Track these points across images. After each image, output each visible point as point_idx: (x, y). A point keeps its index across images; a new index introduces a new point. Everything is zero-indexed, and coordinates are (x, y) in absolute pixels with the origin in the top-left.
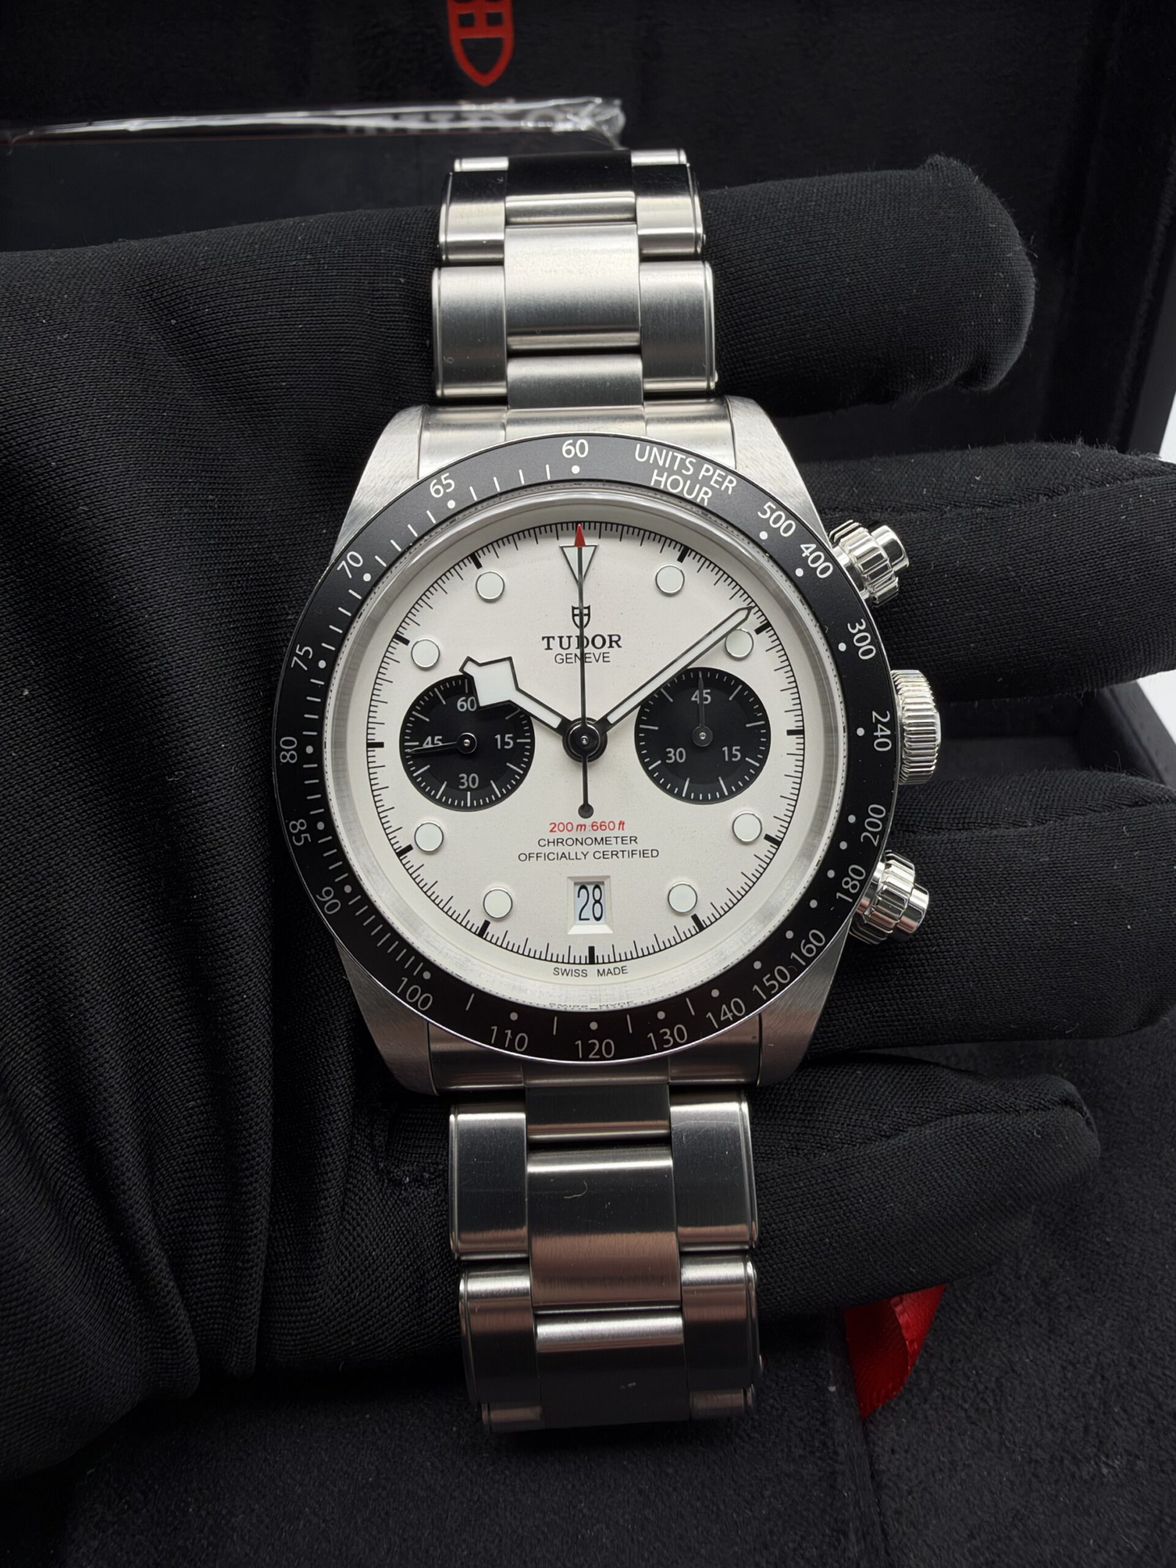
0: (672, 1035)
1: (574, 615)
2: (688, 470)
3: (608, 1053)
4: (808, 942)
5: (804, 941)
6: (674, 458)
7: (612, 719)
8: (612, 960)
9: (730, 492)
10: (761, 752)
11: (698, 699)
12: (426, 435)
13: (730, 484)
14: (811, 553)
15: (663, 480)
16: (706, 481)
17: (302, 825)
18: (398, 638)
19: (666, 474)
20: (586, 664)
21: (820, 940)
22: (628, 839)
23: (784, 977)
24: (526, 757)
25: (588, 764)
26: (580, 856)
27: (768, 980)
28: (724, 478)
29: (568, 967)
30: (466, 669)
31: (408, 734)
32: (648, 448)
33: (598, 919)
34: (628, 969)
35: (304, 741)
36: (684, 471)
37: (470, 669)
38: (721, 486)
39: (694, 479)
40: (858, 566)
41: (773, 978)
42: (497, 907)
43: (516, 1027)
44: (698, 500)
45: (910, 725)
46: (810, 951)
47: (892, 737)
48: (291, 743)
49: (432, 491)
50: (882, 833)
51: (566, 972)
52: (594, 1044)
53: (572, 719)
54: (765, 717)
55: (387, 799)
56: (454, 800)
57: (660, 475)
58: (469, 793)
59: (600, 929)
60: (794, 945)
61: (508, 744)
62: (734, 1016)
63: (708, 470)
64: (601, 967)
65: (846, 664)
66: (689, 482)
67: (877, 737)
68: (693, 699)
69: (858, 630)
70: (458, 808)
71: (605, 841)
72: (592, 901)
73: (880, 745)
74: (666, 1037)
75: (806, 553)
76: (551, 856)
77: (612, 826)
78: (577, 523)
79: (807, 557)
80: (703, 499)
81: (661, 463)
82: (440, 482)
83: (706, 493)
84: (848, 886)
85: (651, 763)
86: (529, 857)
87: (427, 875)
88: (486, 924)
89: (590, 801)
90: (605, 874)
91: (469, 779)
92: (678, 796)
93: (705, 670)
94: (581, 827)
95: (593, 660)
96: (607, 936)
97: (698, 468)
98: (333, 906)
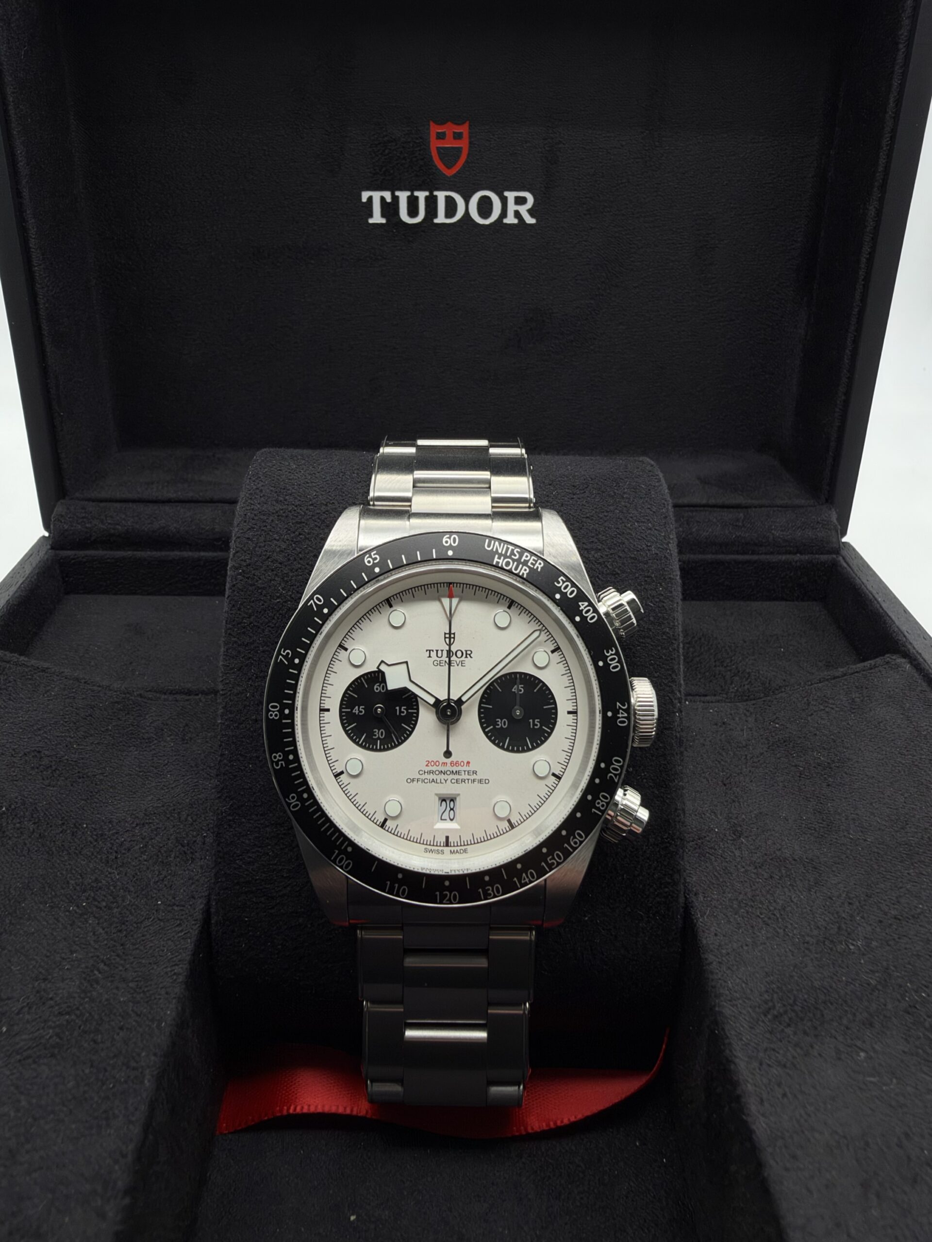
0: (493, 891)
1: (445, 638)
2: (515, 556)
3: (455, 901)
4: (575, 837)
5: (572, 837)
6: (508, 549)
7: (464, 699)
8: (459, 844)
9: (539, 570)
10: (552, 723)
11: (516, 691)
12: (363, 522)
13: (539, 565)
14: (585, 608)
15: (501, 561)
16: (525, 563)
17: (280, 756)
18: (341, 646)
19: (502, 558)
20: (451, 667)
21: (581, 837)
22: (472, 772)
23: (560, 858)
24: (414, 720)
25: (451, 726)
26: (443, 781)
27: (550, 860)
28: (536, 561)
29: (433, 848)
30: (381, 667)
31: (344, 704)
32: (493, 542)
33: (451, 820)
34: (469, 850)
35: (283, 707)
36: (513, 557)
37: (383, 668)
38: (534, 566)
39: (519, 561)
40: (613, 614)
41: (553, 858)
42: (392, 810)
43: (401, 883)
44: (521, 574)
45: (639, 710)
46: (575, 843)
47: (628, 718)
48: (275, 707)
49: (366, 561)
50: (620, 775)
51: (431, 851)
52: (446, 895)
53: (442, 699)
54: (555, 703)
55: (330, 742)
56: (370, 745)
57: (499, 558)
58: (379, 741)
59: (454, 825)
60: (566, 839)
61: (403, 712)
62: (530, 880)
63: (527, 556)
64: (452, 849)
65: (603, 674)
66: (515, 563)
67: (619, 718)
68: (513, 690)
69: (610, 654)
70: (372, 750)
71: (458, 772)
72: (448, 809)
73: (621, 722)
74: (489, 892)
75: (582, 607)
76: (426, 781)
77: (462, 764)
78: (450, 583)
79: (582, 610)
80: (523, 574)
81: (500, 551)
82: (370, 557)
83: (525, 570)
84: (600, 805)
85: (487, 727)
86: (413, 780)
87: (351, 789)
88: (386, 820)
89: (450, 749)
90: (457, 793)
91: (379, 733)
92: (502, 748)
93: (521, 673)
94: (444, 764)
95: (455, 664)
96: (456, 830)
97: (521, 555)
98: (296, 806)
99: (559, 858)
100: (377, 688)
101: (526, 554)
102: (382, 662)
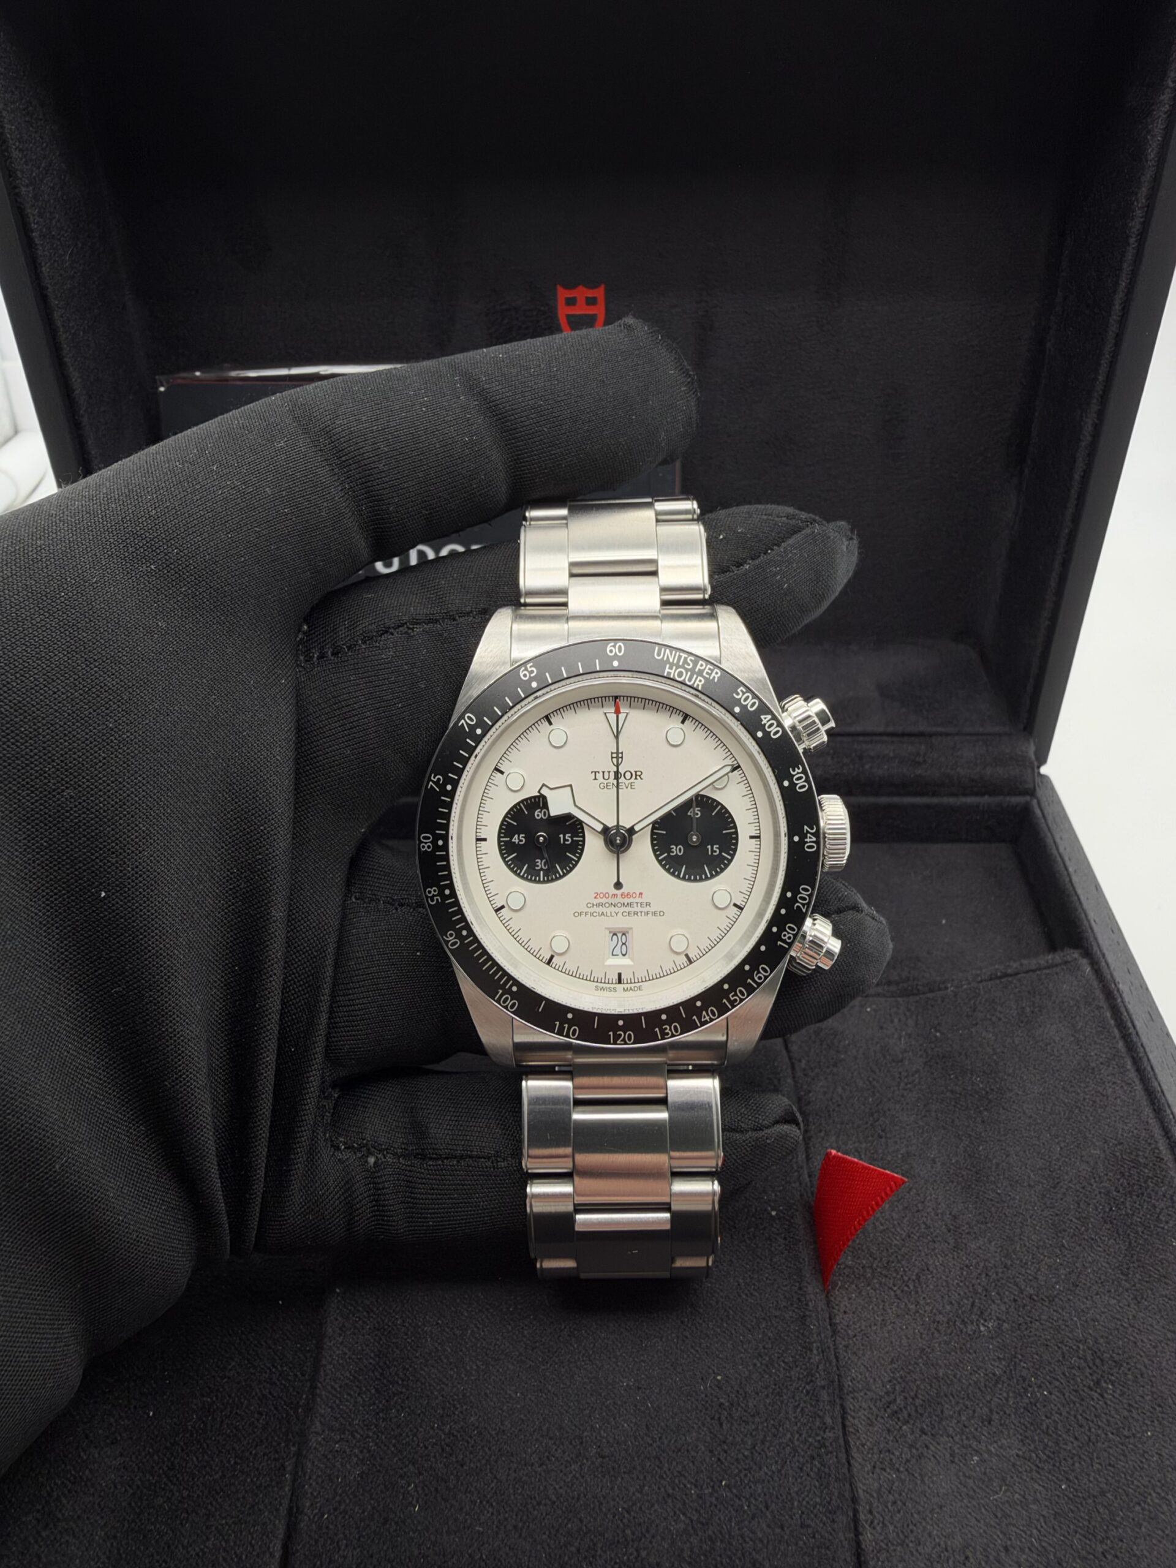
0: (670, 1030)
1: (612, 758)
2: (689, 665)
3: (630, 1040)
4: (759, 972)
5: (756, 972)
6: (680, 657)
7: (637, 828)
8: (633, 981)
9: (716, 680)
10: (732, 850)
11: (694, 815)
12: (515, 626)
13: (716, 675)
14: (768, 721)
15: (672, 671)
16: (700, 673)
17: (435, 891)
18: (497, 770)
19: (674, 668)
20: (620, 791)
21: (766, 972)
22: (645, 904)
24: (579, 849)
25: (620, 855)
26: (614, 914)
27: (732, 996)
28: (712, 671)
29: (604, 986)
30: (542, 792)
31: (503, 833)
32: (663, 650)
33: (624, 955)
34: (643, 988)
35: (437, 837)
36: (686, 666)
37: (545, 791)
38: (710, 677)
39: (692, 671)
40: (800, 728)
41: (736, 995)
42: (559, 946)
43: (571, 1023)
44: (695, 686)
45: (829, 834)
46: (760, 978)
47: (817, 842)
48: (429, 838)
49: (521, 675)
50: (809, 904)
51: (602, 989)
52: (620, 1035)
53: (610, 826)
54: (735, 827)
55: (489, 875)
56: (532, 876)
57: (671, 668)
58: (542, 872)
59: (626, 961)
60: (750, 974)
61: (568, 840)
62: (710, 1019)
63: (702, 665)
64: (625, 986)
65: (790, 796)
66: (689, 673)
67: (807, 842)
68: (689, 814)
69: (796, 772)
70: (535, 882)
71: (630, 905)
72: (620, 943)
73: (809, 847)
74: (667, 1031)
75: (765, 721)
76: (595, 914)
77: (634, 895)
78: (616, 697)
79: (765, 724)
80: (698, 684)
81: (671, 660)
82: (526, 669)
84: (786, 938)
85: (660, 855)
86: (581, 914)
87: (514, 925)
88: (552, 957)
89: (621, 880)
90: (629, 926)
91: (540, 864)
92: (678, 877)
94: (615, 895)
95: (624, 787)
96: (629, 966)
97: (695, 664)
98: (454, 944)
99: (743, 994)
100: (538, 814)
101: (701, 662)
102: (544, 785)
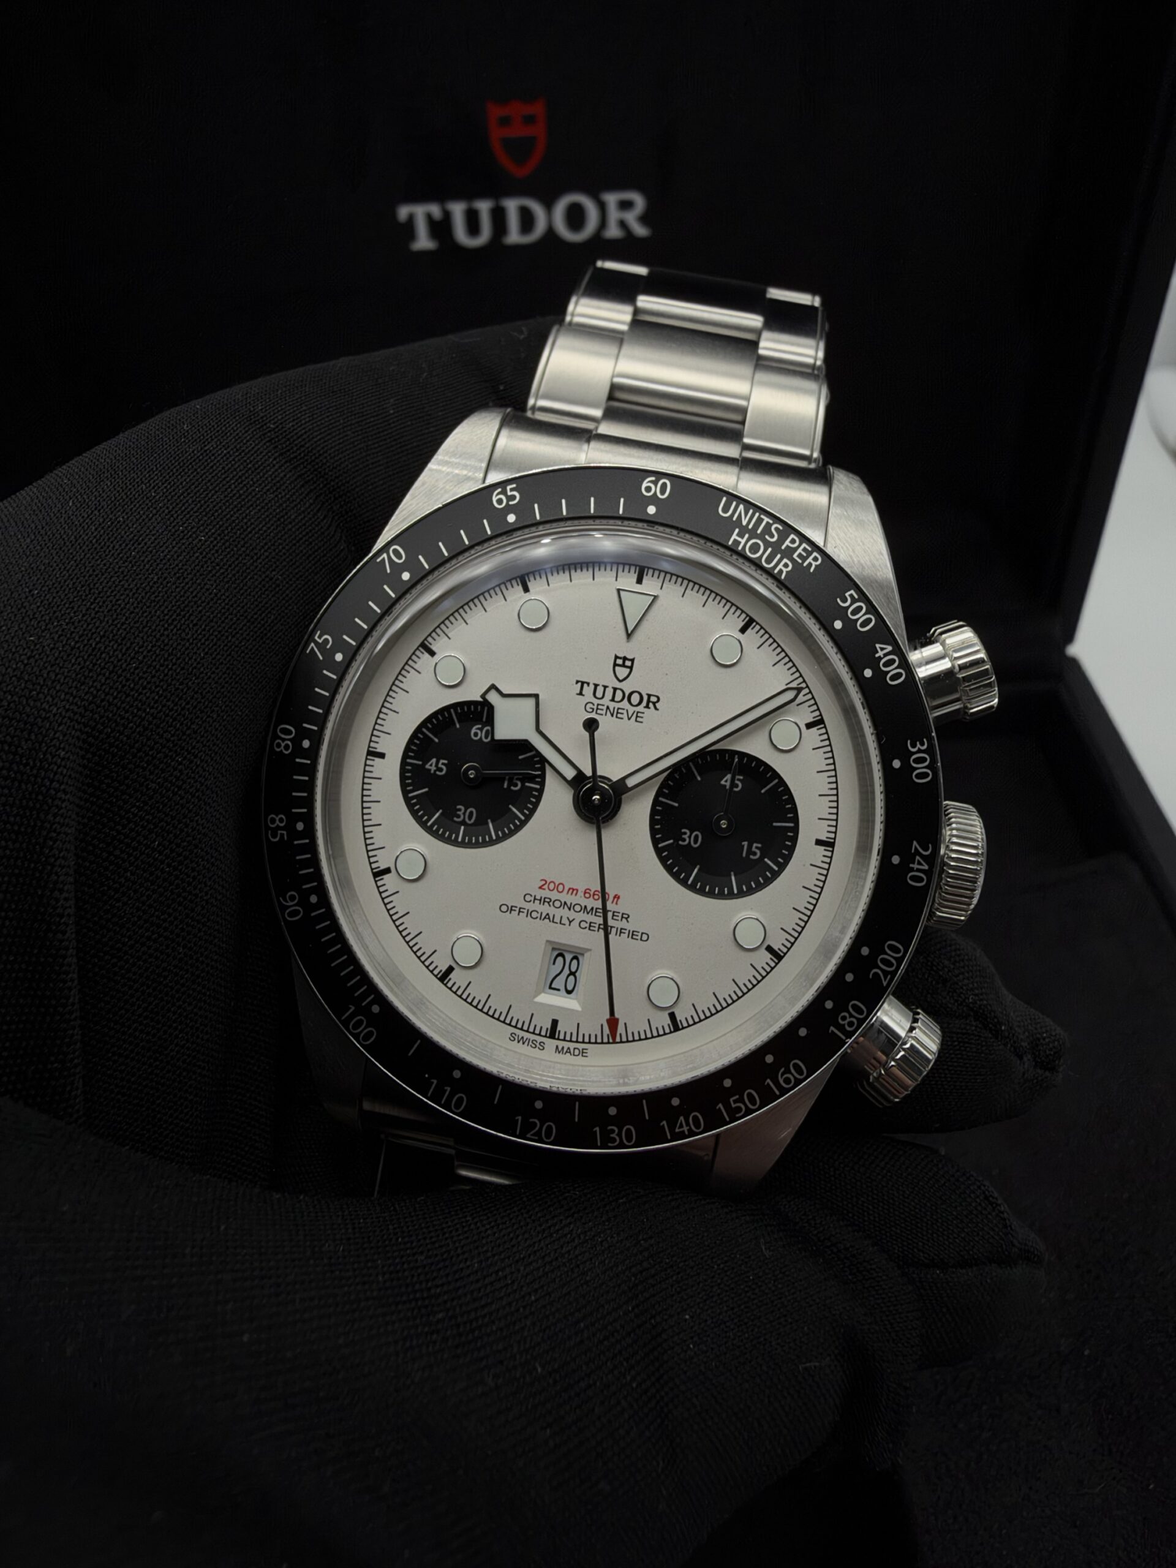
0: (619, 1135)
1: (615, 665)
2: (772, 536)
3: (549, 1136)
4: (788, 1071)
5: (783, 1070)
6: (760, 520)
7: (629, 783)
8: (574, 1038)
9: (812, 570)
10: (783, 856)
11: (728, 784)
12: (503, 436)
13: (814, 562)
14: (885, 655)
15: (743, 541)
16: (789, 553)
17: (281, 820)
18: (425, 647)
19: (747, 536)
21: (801, 1072)
22: (620, 915)
23: (753, 1102)
24: (531, 803)
26: (565, 921)
28: (809, 554)
29: (526, 1035)
30: (488, 697)
31: (413, 751)
32: (734, 503)
33: (569, 992)
34: (588, 1053)
35: (303, 734)
36: (767, 537)
37: (493, 698)
38: (804, 562)
39: (776, 547)
41: (741, 1100)
42: (467, 955)
43: (457, 1086)
44: (776, 571)
46: (787, 1081)
47: (929, 873)
48: (290, 733)
49: (494, 499)
50: (894, 973)
51: (522, 1040)
52: (534, 1124)
53: (588, 775)
54: (796, 820)
55: (377, 813)
56: (443, 832)
57: (741, 535)
58: (462, 828)
59: (569, 1003)
60: (772, 1071)
61: (516, 785)
62: (690, 1130)
63: (793, 541)
64: (561, 1044)
65: (896, 783)
66: (770, 550)
67: (912, 870)
68: (723, 782)
69: (918, 749)
70: (448, 841)
71: (594, 911)
72: (566, 971)
73: (914, 878)
74: (614, 1135)
75: (880, 654)
78: (645, 567)
79: (880, 658)
80: (781, 571)
81: (744, 523)
82: (504, 492)
83: (786, 565)
84: (844, 1021)
85: (661, 840)
86: (511, 909)
87: (399, 903)
88: (451, 969)
90: (587, 947)
91: (465, 813)
92: (683, 883)
93: (742, 755)
94: (574, 891)
95: (625, 716)
96: (574, 1012)
97: (783, 537)
98: (294, 913)
99: (752, 1100)
101: (792, 536)
